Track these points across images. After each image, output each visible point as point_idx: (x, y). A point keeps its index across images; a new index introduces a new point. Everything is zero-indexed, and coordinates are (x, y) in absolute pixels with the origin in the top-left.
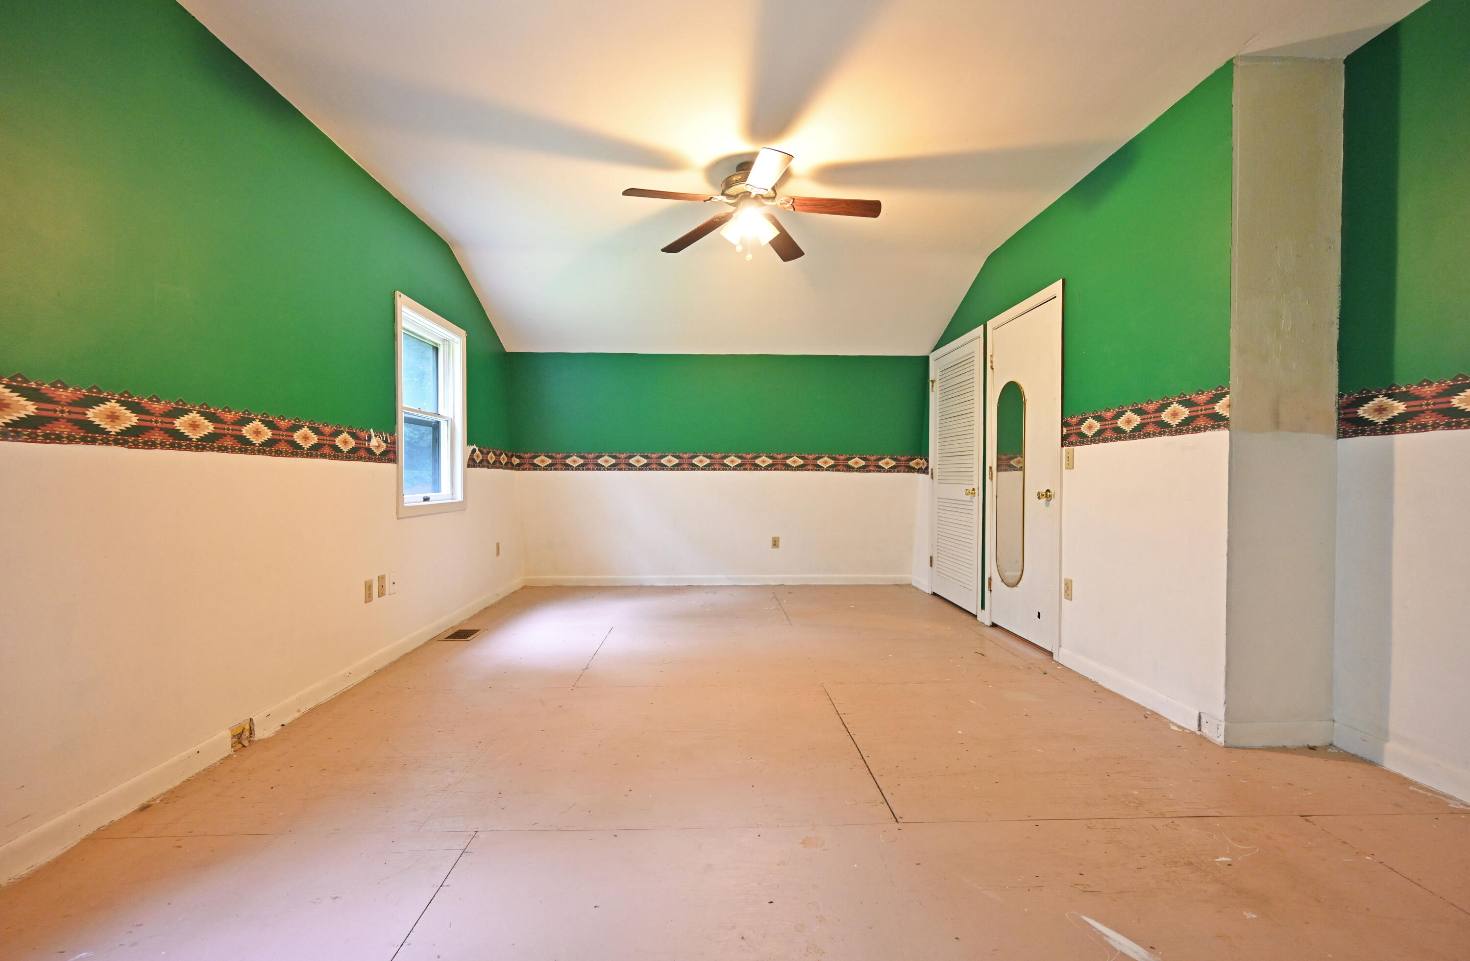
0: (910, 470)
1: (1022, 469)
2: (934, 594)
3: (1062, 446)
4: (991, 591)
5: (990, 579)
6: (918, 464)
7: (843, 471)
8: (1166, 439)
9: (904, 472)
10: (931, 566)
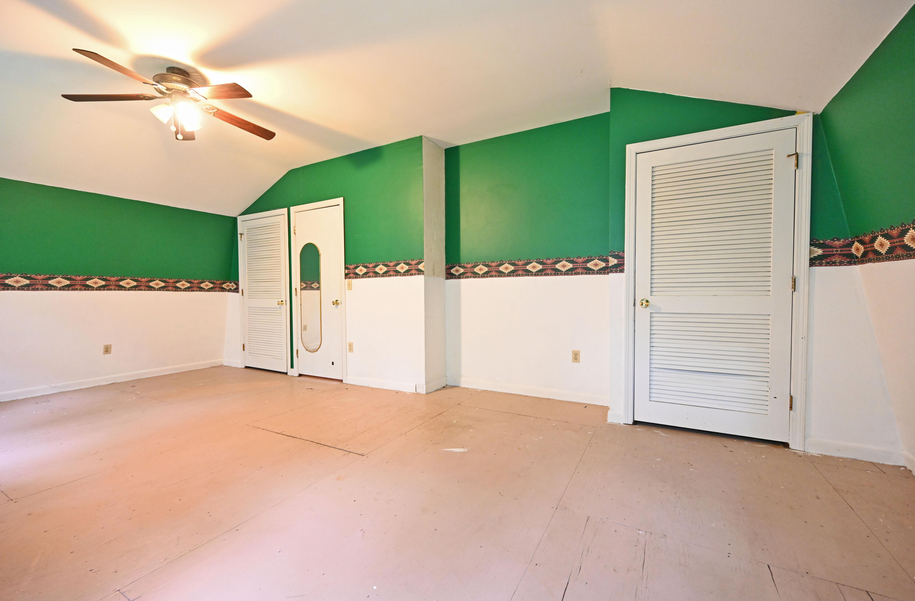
0: (223, 290)
1: (318, 288)
2: (246, 367)
3: (345, 279)
4: (298, 357)
5: (297, 350)
6: (228, 286)
7: (172, 290)
8: (398, 278)
9: (219, 291)
10: (244, 350)
